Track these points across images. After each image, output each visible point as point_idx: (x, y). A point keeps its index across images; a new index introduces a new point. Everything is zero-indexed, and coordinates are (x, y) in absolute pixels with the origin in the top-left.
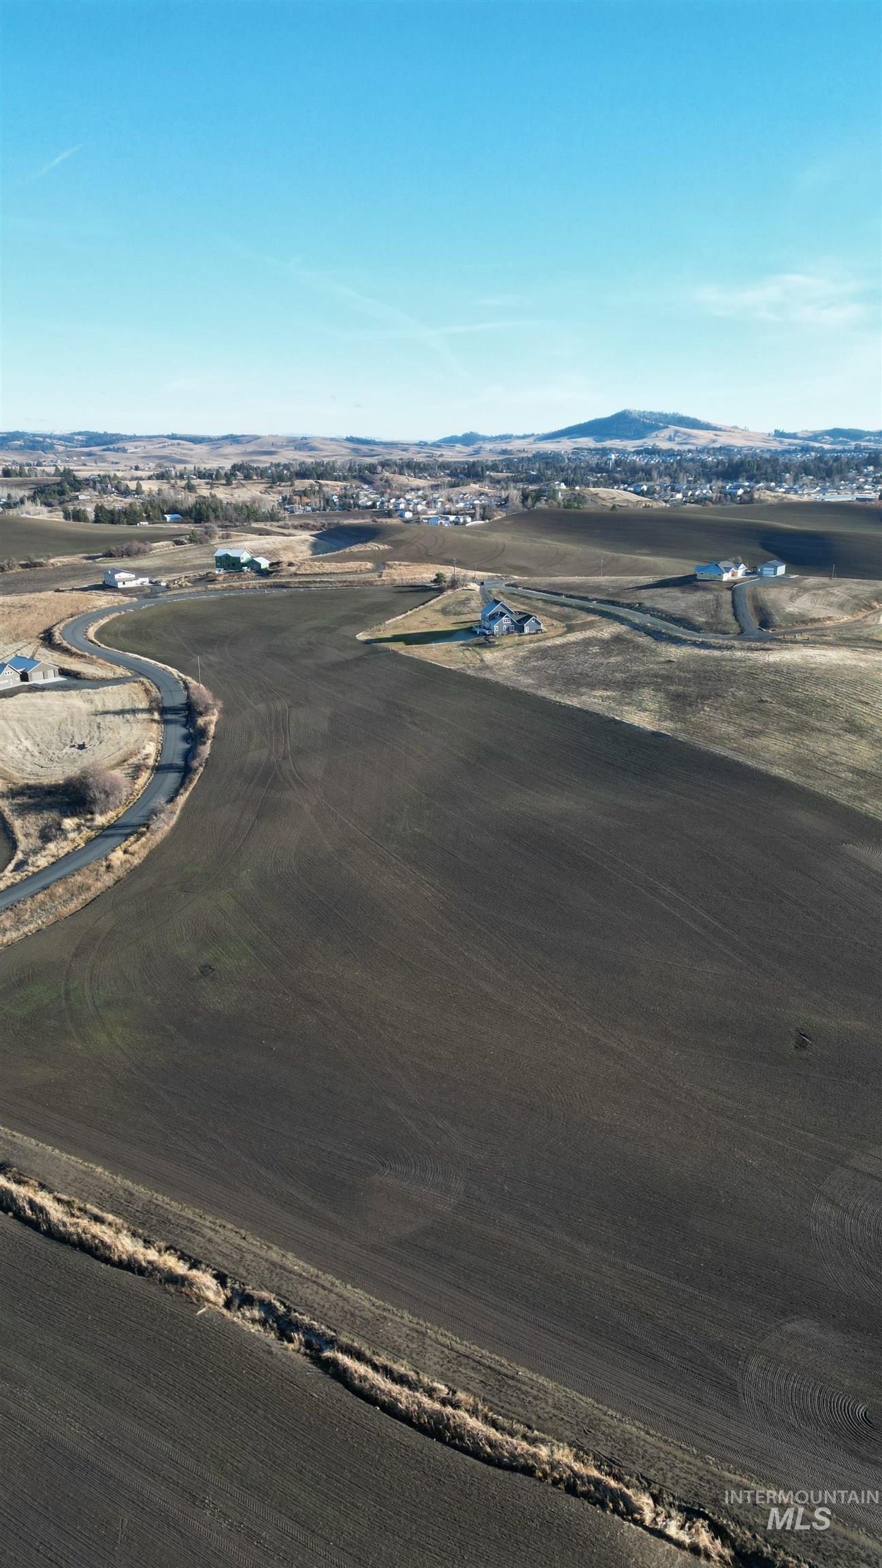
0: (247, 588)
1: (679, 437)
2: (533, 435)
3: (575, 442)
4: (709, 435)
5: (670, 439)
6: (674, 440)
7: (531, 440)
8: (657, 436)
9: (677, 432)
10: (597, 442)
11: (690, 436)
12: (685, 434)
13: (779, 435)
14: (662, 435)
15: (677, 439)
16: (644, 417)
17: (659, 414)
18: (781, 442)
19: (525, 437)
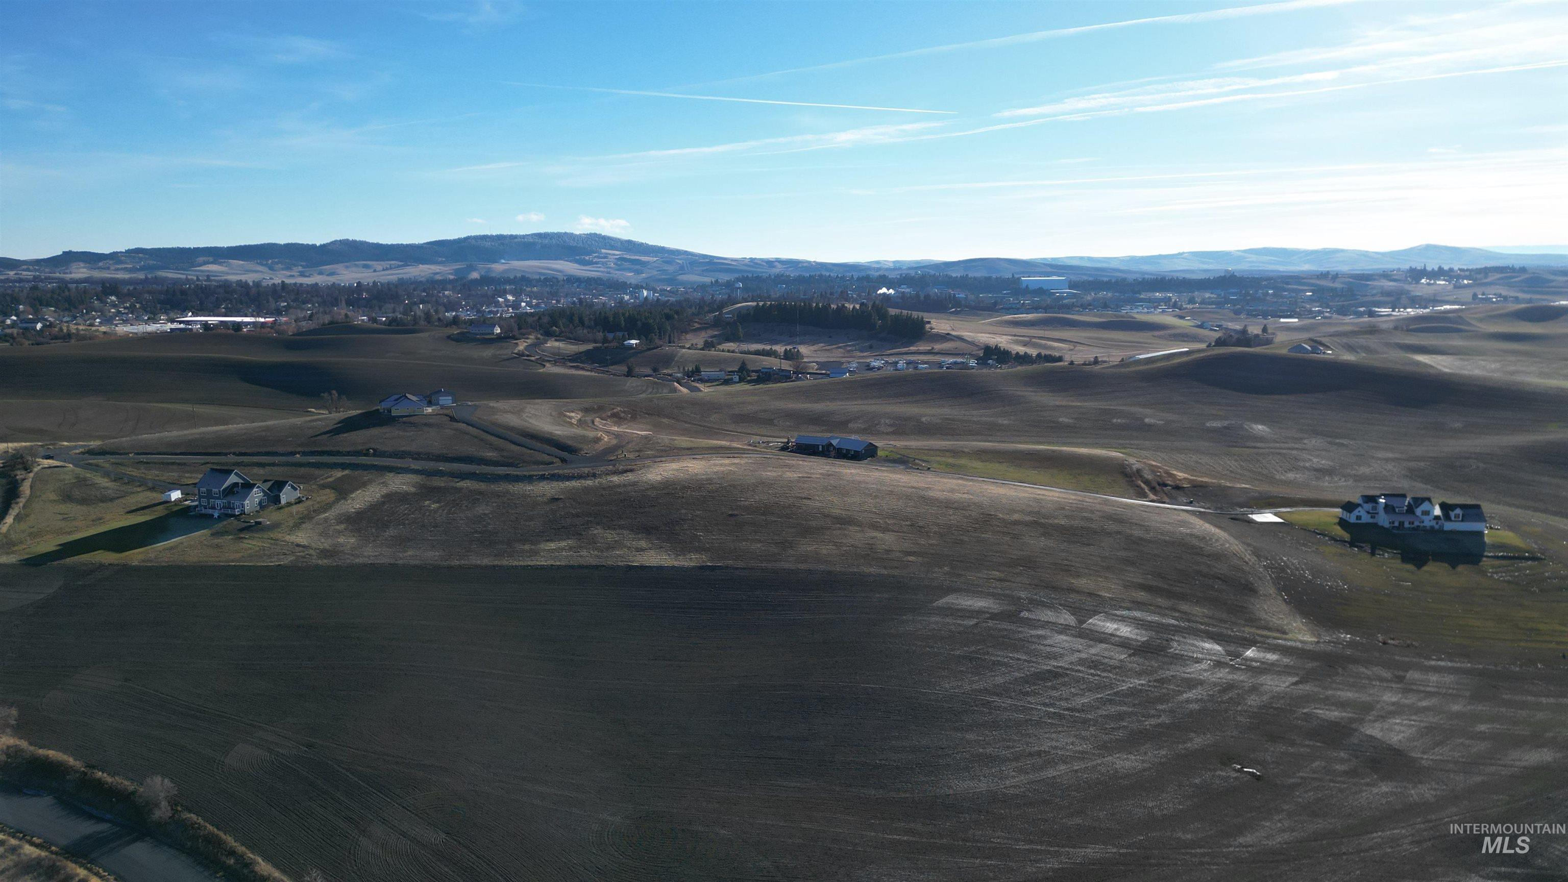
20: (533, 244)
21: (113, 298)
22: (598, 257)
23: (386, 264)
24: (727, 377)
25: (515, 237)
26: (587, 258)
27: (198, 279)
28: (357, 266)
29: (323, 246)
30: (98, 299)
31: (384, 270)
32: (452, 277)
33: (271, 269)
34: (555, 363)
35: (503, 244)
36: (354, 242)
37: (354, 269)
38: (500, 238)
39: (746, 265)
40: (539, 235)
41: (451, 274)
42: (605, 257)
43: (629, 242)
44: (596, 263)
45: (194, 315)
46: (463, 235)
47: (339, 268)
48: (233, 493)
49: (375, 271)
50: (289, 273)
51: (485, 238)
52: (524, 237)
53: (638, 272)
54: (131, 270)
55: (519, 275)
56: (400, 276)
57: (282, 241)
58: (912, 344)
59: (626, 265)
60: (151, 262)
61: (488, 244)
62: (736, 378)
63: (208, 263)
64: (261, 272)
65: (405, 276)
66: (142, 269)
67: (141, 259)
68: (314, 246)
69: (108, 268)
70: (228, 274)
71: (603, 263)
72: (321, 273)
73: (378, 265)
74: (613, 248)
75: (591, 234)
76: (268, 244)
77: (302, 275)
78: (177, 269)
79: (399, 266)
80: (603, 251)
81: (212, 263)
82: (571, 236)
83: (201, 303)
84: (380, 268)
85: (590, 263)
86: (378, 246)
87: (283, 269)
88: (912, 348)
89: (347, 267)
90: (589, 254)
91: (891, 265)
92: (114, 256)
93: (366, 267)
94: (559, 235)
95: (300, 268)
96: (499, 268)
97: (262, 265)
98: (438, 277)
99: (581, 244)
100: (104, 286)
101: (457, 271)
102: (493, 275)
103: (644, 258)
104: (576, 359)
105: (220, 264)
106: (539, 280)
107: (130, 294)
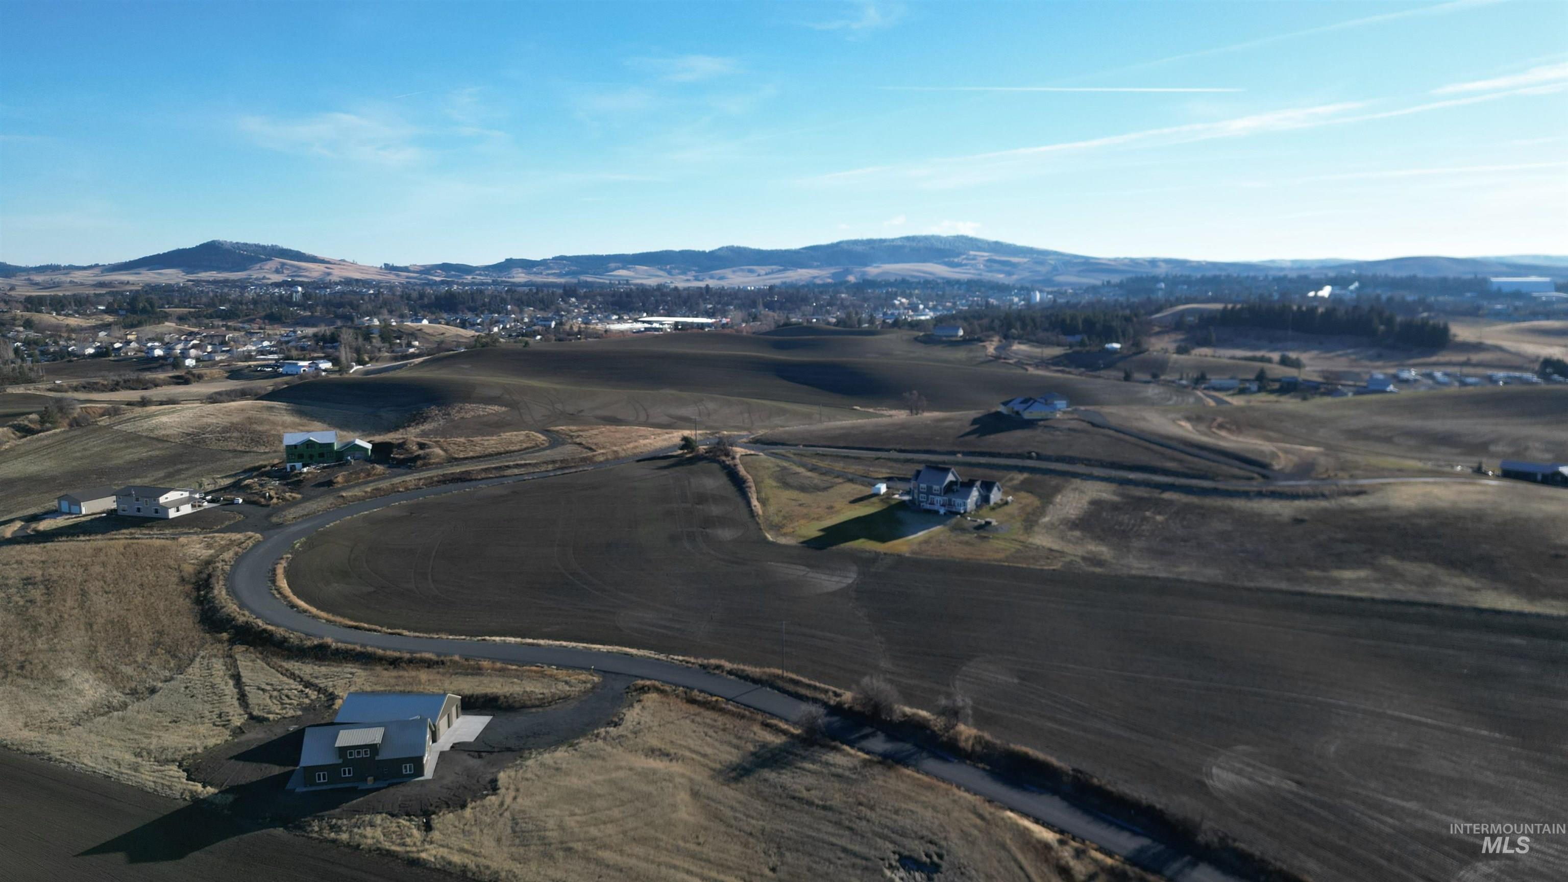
0: (407, 489)
1: (288, 269)
2: (97, 266)
3: (160, 274)
4: (321, 267)
5: (277, 271)
6: (283, 273)
7: (96, 271)
8: (261, 268)
9: (283, 265)
10: (188, 273)
11: (299, 268)
12: (293, 266)
13: (389, 268)
14: (267, 267)
15: (285, 271)
16: (239, 248)
17: (255, 245)
18: (398, 275)
19: (90, 267)
20: (902, 247)
21: (573, 300)
22: (967, 259)
23: (768, 268)
24: (1241, 386)
25: (884, 241)
26: (956, 260)
27: (619, 283)
28: (742, 270)
29: (712, 253)
30: (563, 300)
31: (766, 274)
32: (830, 280)
33: (669, 273)
34: (1037, 366)
35: (873, 248)
36: (739, 248)
37: (740, 273)
38: (870, 242)
39: (1125, 265)
40: (908, 239)
41: (829, 277)
42: (974, 259)
43: (996, 243)
44: (966, 265)
45: (648, 315)
46: (835, 240)
47: (727, 272)
48: (953, 491)
49: (759, 275)
50: (685, 277)
51: (856, 242)
52: (893, 240)
53: (1009, 274)
54: (559, 275)
55: (899, 278)
56: (784, 280)
57: (677, 248)
58: (1432, 353)
59: (996, 266)
60: (574, 268)
61: (859, 248)
62: (1254, 387)
63: (619, 268)
64: (661, 276)
65: (788, 280)
66: (567, 274)
67: (565, 265)
68: (704, 253)
69: (541, 273)
70: (636, 278)
71: (972, 265)
72: (712, 277)
73: (762, 270)
74: (979, 249)
75: (958, 237)
76: (666, 251)
77: (697, 279)
78: (594, 274)
79: (780, 271)
80: (972, 253)
81: (623, 268)
82: (938, 239)
83: (644, 305)
84: (763, 272)
85: (959, 265)
86: (759, 252)
87: (680, 274)
88: (1434, 359)
89: (734, 272)
90: (958, 255)
91: (1289, 264)
92: (544, 263)
93: (751, 271)
94: (926, 238)
95: (694, 273)
96: (873, 271)
97: (661, 269)
98: (818, 281)
99: (948, 247)
100: (565, 290)
101: (834, 275)
102: (869, 278)
103: (1014, 260)
104: (1055, 361)
105: (628, 269)
106: (919, 283)
107: (586, 296)
